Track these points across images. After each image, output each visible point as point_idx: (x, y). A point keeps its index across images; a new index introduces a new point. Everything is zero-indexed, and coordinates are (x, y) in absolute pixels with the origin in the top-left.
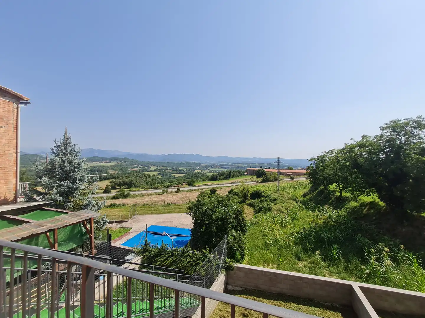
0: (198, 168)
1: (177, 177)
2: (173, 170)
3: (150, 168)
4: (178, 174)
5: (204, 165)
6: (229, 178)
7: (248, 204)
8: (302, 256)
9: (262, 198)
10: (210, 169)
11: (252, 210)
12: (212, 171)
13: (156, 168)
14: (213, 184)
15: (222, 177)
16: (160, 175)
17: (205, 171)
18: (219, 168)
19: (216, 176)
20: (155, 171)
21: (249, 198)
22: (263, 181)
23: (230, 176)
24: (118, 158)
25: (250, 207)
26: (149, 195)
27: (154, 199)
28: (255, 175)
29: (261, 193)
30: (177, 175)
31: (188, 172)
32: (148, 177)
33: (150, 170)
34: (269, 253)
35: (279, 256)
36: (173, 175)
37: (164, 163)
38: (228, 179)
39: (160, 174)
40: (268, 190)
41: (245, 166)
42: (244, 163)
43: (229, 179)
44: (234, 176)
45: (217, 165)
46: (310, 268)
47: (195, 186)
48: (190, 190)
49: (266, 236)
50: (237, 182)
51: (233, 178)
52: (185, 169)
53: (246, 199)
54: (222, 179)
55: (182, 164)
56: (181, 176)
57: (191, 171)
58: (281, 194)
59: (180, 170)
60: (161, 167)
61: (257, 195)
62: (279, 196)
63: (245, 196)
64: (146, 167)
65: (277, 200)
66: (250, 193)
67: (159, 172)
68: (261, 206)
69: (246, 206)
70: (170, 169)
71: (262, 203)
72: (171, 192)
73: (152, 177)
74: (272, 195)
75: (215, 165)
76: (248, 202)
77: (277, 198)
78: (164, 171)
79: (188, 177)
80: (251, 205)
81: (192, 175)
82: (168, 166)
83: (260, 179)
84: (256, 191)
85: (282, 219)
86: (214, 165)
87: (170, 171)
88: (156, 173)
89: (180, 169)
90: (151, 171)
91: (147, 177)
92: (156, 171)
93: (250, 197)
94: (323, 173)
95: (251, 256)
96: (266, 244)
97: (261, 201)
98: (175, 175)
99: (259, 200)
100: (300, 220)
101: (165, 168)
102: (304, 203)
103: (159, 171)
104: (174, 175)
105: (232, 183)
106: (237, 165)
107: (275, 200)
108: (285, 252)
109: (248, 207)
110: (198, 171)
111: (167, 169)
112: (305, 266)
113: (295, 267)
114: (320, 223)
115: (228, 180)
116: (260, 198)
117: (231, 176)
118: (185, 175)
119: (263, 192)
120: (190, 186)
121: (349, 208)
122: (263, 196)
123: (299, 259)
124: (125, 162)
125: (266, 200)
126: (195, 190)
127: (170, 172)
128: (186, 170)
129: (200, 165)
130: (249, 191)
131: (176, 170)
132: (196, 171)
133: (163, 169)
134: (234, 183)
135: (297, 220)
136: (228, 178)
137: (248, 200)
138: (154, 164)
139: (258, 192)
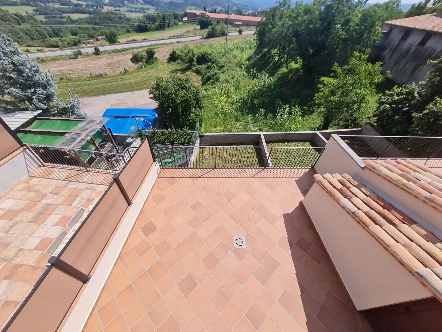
0: (107, 1)
1: (77, 22)
2: (62, 5)
4: (75, 12)
6: (164, 27)
7: (194, 71)
8: (240, 118)
9: (210, 64)
10: (128, 4)
11: (199, 78)
12: (133, 10)
14: (145, 39)
15: (153, 26)
16: (39, 15)
17: (121, 9)
18: (142, 4)
20: (23, 3)
21: (195, 63)
22: (208, 36)
23: (164, 25)
25: (197, 75)
26: (54, 59)
27: (68, 67)
28: (198, 25)
29: (208, 57)
30: (74, 17)
31: (91, 9)
33: (12, 2)
34: (219, 120)
35: (225, 121)
36: (65, 15)
38: (162, 30)
39: (38, 13)
40: (215, 53)
43: (164, 30)
44: (171, 24)
46: (243, 126)
47: (119, 43)
48: (115, 50)
49: (216, 107)
50: (177, 36)
51: (169, 27)
52: (85, 3)
53: (192, 65)
56: (82, 19)
57: (97, 8)
58: (228, 59)
59: (75, 5)
61: (203, 59)
62: (226, 62)
63: (191, 60)
65: (224, 67)
66: (196, 56)
67: (35, 8)
68: (208, 74)
69: (193, 73)
70: (55, 2)
71: (210, 70)
72: (88, 55)
74: (220, 60)
76: (194, 68)
77: (224, 65)
78: (42, 5)
79: (98, 21)
80: (198, 72)
81: (101, 16)
83: (205, 32)
84: (202, 55)
85: (228, 89)
87: (55, 5)
88: (29, 9)
93: (196, 61)
94: (270, 35)
95: (206, 124)
96: (216, 114)
97: (209, 67)
98: (70, 15)
99: (206, 66)
100: (242, 88)
102: (248, 71)
105: (170, 38)
107: (222, 67)
108: (229, 118)
109: (195, 74)
110: (109, 8)
111: (49, 2)
112: (241, 125)
113: (235, 126)
114: (256, 90)
116: (207, 63)
117: (167, 25)
118: (88, 15)
119: (210, 55)
120: (111, 43)
121: (280, 74)
122: (210, 61)
123: (237, 121)
125: (213, 67)
126: (123, 50)
127: (57, 9)
128: (87, 5)
130: (194, 54)
132: (106, 8)
133: (40, 1)
134: (173, 37)
135: (240, 89)
136: (162, 28)
137: (194, 66)
139: (205, 56)
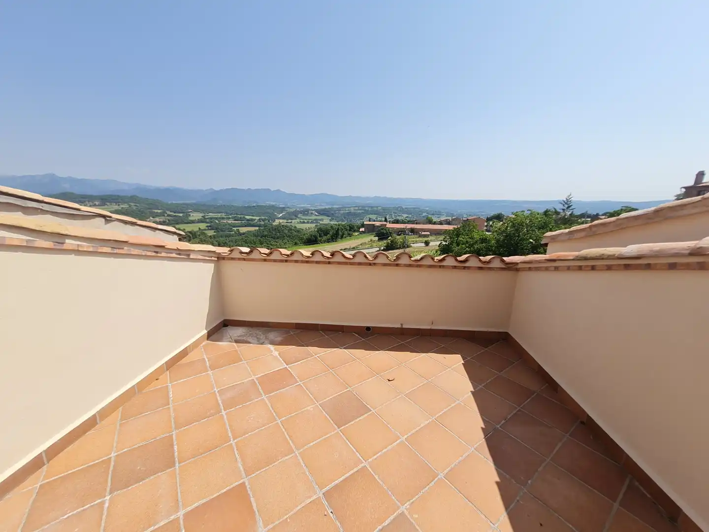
0: (281, 215)
1: (244, 234)
2: (235, 220)
3: (190, 215)
4: (246, 226)
5: (292, 210)
6: (336, 239)
10: (301, 217)
12: (306, 221)
13: (202, 217)
16: (210, 230)
17: (293, 221)
18: (316, 216)
19: (315, 236)
20: (200, 221)
22: (387, 248)
23: (337, 237)
24: (118, 196)
28: (375, 236)
30: (243, 230)
31: (262, 223)
32: (193, 236)
33: (191, 221)
36: (235, 229)
37: (216, 207)
38: (333, 241)
39: (210, 228)
41: (361, 211)
42: (359, 207)
43: (336, 241)
44: (345, 236)
45: (313, 210)
51: (341, 238)
52: (258, 218)
54: (325, 242)
55: (250, 209)
56: (250, 231)
57: (269, 221)
59: (248, 220)
60: (210, 214)
64: (181, 215)
67: (209, 225)
70: (230, 218)
73: (199, 236)
75: (309, 210)
78: (217, 222)
79: (266, 233)
81: (271, 229)
82: (223, 211)
83: (383, 243)
86: (307, 210)
87: (230, 222)
88: (203, 226)
89: (248, 217)
90: (193, 222)
91: (190, 237)
92: (203, 222)
98: (240, 228)
101: (219, 215)
103: (207, 223)
104: (238, 228)
106: (347, 209)
110: (281, 221)
111: (223, 218)
115: (334, 243)
117: (339, 237)
118: (257, 228)
124: (136, 206)
127: (229, 224)
128: (259, 220)
129: (282, 210)
131: (241, 219)
132: (277, 222)
133: (216, 219)
138: (197, 208)
